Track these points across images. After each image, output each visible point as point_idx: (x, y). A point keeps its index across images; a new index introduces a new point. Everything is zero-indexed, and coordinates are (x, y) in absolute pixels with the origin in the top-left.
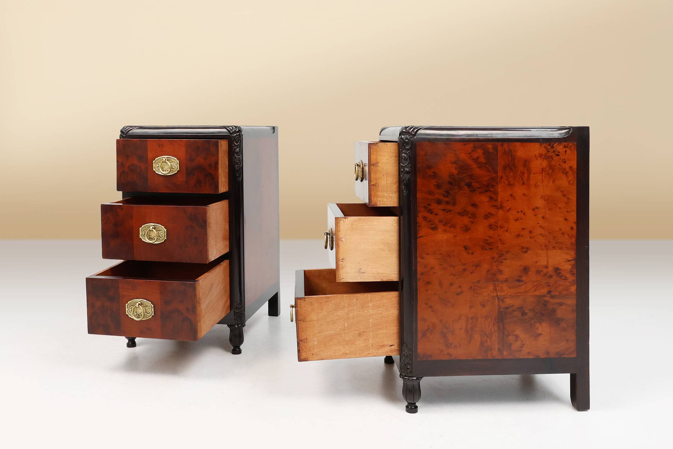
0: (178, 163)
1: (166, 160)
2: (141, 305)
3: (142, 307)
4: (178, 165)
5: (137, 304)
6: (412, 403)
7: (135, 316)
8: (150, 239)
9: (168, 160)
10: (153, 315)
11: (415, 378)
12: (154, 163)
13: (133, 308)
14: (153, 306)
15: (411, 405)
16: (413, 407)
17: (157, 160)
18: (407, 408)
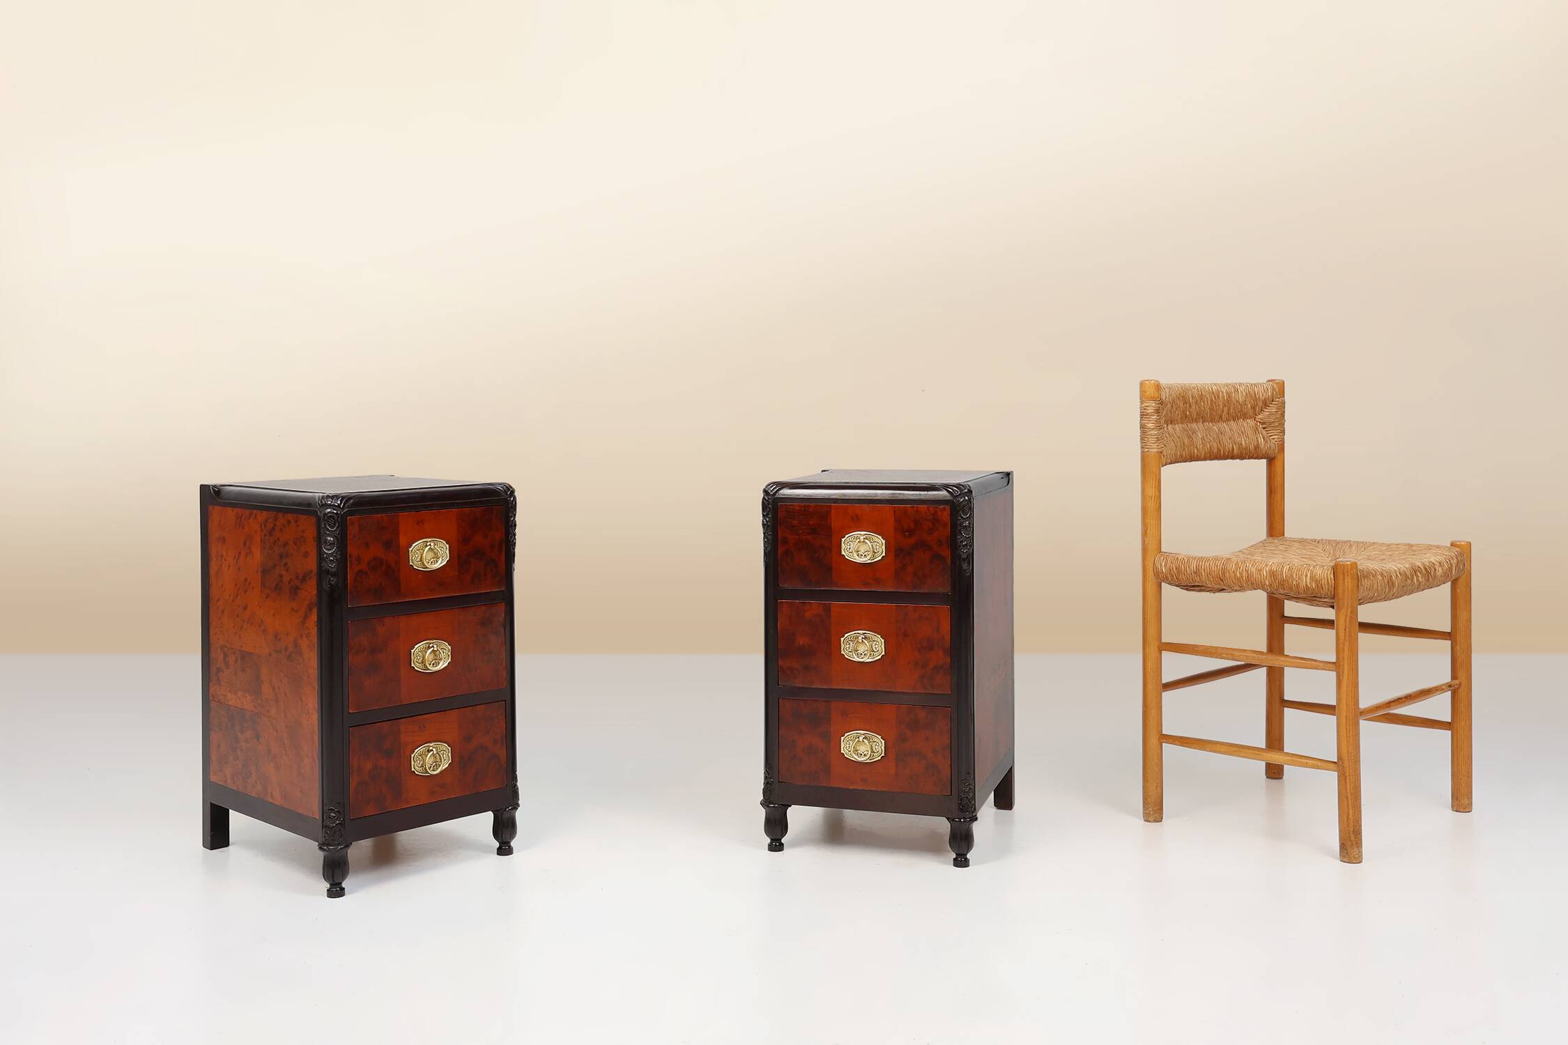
6: (962, 853)
11: (963, 820)
15: (960, 857)
16: (964, 861)
18: (956, 860)
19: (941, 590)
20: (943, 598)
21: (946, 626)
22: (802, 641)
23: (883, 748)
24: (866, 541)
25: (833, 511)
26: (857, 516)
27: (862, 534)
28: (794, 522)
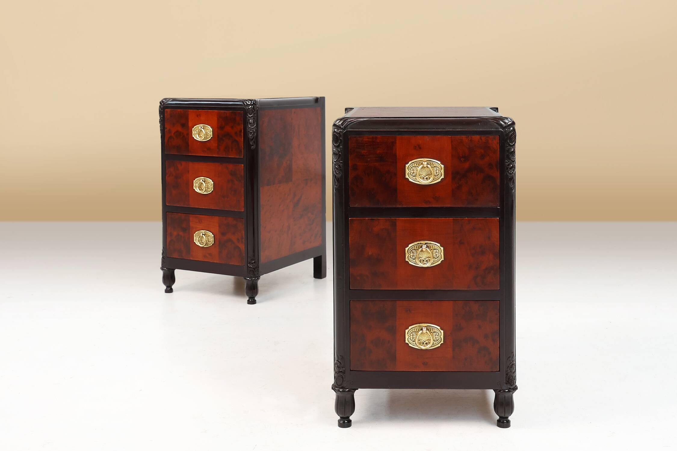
0: (212, 131)
1: (201, 128)
2: (204, 235)
3: (205, 237)
4: (212, 133)
5: (202, 234)
6: (504, 416)
7: (200, 243)
8: (201, 189)
9: (203, 128)
10: (213, 243)
11: (507, 390)
12: (193, 130)
13: (199, 236)
14: (213, 236)
15: (503, 419)
16: (505, 422)
17: (196, 127)
18: (499, 422)
19: (490, 205)
20: (494, 212)
21: (495, 234)
22: (370, 251)
23: (442, 337)
24: (429, 166)
25: (397, 142)
26: (419, 146)
27: (425, 161)
28: (363, 152)
